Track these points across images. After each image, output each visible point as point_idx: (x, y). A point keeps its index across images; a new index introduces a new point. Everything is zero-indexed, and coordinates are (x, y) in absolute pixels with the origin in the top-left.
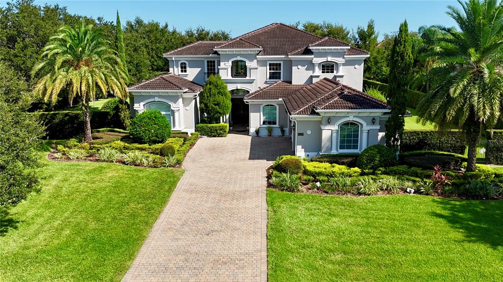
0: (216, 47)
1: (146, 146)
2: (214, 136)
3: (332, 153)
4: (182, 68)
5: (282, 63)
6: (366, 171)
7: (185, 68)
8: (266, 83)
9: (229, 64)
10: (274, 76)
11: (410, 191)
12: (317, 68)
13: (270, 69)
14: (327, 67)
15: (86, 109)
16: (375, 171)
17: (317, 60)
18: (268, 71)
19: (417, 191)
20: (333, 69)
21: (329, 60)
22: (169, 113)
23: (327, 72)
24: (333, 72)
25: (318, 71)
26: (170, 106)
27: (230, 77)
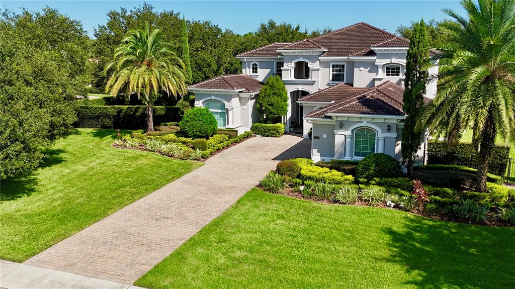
0: (279, 49)
1: (189, 140)
2: (268, 136)
3: (344, 160)
4: (253, 68)
5: (345, 64)
6: (361, 180)
7: (256, 69)
8: (328, 84)
9: (293, 65)
10: (337, 78)
11: (390, 204)
12: (380, 70)
13: (333, 72)
14: (392, 69)
15: (148, 103)
16: (369, 181)
17: (380, 62)
18: (331, 73)
19: (397, 206)
20: (399, 72)
21: (393, 62)
22: (225, 111)
23: (392, 75)
24: (399, 75)
25: (382, 74)
26: (224, 105)
27: (292, 78)
